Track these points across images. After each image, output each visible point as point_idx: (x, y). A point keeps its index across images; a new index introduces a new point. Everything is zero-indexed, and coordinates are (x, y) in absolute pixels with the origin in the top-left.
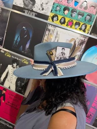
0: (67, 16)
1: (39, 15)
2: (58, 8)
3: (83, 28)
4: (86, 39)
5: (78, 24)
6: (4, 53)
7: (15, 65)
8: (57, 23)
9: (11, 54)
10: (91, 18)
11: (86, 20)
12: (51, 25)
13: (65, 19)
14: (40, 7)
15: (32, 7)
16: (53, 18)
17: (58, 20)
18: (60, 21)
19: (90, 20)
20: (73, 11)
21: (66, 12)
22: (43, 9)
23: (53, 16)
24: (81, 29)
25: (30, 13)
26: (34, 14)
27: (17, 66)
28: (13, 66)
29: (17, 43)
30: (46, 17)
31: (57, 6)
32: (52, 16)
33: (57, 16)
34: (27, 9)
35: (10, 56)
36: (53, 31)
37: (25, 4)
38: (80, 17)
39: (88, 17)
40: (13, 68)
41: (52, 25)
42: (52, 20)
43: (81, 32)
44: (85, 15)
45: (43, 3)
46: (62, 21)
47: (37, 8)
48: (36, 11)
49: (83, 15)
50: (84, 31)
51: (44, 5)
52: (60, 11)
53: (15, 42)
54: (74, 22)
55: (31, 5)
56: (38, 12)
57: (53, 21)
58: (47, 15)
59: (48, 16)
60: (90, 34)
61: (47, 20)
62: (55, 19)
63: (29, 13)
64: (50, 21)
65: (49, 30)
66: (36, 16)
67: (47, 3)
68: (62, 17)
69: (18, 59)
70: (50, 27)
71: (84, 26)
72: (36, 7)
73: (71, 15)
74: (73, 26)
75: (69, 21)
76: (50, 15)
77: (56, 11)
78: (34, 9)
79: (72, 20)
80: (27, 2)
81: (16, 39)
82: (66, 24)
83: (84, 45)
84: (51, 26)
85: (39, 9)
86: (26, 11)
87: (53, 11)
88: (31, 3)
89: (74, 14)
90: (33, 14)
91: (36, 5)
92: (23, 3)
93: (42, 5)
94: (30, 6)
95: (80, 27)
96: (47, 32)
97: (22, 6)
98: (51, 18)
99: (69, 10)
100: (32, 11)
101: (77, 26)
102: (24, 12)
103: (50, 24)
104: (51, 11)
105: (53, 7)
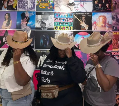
0: (61, 26)
1: (49, 29)
2: (57, 24)
3: (70, 28)
4: (73, 32)
5: (67, 27)
6: (36, 51)
7: (44, 55)
8: (58, 30)
9: (40, 51)
10: (71, 24)
11: (69, 25)
13: (61, 27)
14: (48, 25)
15: (45, 26)
17: (58, 28)
18: (59, 29)
19: (71, 25)
20: (63, 23)
21: (61, 24)
22: (50, 26)
24: (69, 29)
25: (45, 29)
26: (47, 29)
27: (45, 55)
28: (43, 56)
29: (42, 44)
30: (53, 29)
31: (56, 23)
33: (57, 27)
34: (43, 28)
35: (40, 52)
36: (58, 33)
37: (41, 26)
38: (67, 25)
39: (70, 24)
40: (43, 57)
41: (56, 31)
43: (70, 30)
44: (69, 23)
46: (60, 28)
47: (47, 26)
49: (68, 24)
50: (71, 29)
51: (50, 24)
52: (58, 25)
53: (41, 44)
54: (65, 27)
55: (44, 26)
57: (56, 29)
59: (53, 28)
60: (73, 30)
61: (53, 30)
62: (57, 28)
64: (55, 30)
65: (56, 34)
66: (48, 29)
67: (51, 23)
68: (59, 27)
69: (44, 52)
70: (56, 32)
71: (70, 27)
73: (63, 25)
74: (65, 29)
75: (63, 27)
77: (56, 25)
78: (46, 27)
79: (64, 27)
81: (41, 42)
82: (62, 29)
83: (73, 35)
86: (43, 29)
88: (44, 25)
89: (64, 24)
92: (40, 26)
93: (49, 24)
95: (68, 28)
96: (55, 35)
97: (40, 27)
99: (61, 23)
100: (46, 28)
101: (67, 28)
102: (42, 29)
103: (55, 31)
104: (54, 26)
105: (54, 24)
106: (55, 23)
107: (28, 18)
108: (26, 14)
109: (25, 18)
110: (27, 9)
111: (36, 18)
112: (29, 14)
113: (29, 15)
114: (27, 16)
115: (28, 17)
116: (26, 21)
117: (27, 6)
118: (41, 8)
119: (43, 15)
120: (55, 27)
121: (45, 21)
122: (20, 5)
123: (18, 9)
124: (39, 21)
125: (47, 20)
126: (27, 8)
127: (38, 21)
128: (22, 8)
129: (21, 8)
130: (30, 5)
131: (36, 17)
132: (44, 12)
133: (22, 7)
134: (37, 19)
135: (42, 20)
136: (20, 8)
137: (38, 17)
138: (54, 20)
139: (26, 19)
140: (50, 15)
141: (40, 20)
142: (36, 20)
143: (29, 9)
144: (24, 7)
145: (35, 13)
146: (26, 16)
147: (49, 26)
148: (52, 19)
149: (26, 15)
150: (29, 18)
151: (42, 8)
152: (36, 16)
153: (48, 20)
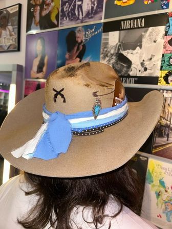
12: (165, 91)
14: (140, 67)
16: (166, 79)
22: (146, 69)
23: (166, 74)
25: (126, 81)
26: (133, 80)
30: (154, 80)
31: (170, 58)
32: (164, 75)
42: (165, 82)
45: (143, 61)
47: (135, 71)
48: (135, 75)
51: (147, 64)
56: (138, 75)
57: (167, 82)
58: (155, 76)
59: (157, 78)
61: (156, 84)
62: (171, 78)
63: (124, 81)
64: (161, 85)
66: (136, 82)
67: (151, 59)
72: (133, 69)
76: (160, 74)
77: (170, 65)
78: (131, 73)
80: (118, 67)
84: (167, 93)
85: (140, 71)
87: (164, 67)
88: (125, 65)
90: (130, 81)
91: (133, 66)
93: (142, 64)
94: (124, 71)
98: (163, 80)
103: (163, 90)
104: (160, 68)
105: (163, 61)
106: (166, 59)
107: (81, 47)
108: (78, 35)
109: (75, 46)
110: (81, 17)
111: (102, 44)
112: (84, 33)
113: (84, 37)
114: (79, 41)
115: (82, 42)
116: (77, 57)
117: (80, 7)
118: (120, 6)
119: (126, 29)
120: (166, 72)
121: (130, 51)
122: (65, 10)
123: (61, 23)
124: (109, 54)
125: (138, 48)
126: (81, 13)
127: (107, 55)
128: (69, 16)
129: (68, 19)
130: (88, 4)
131: (103, 41)
132: (130, 19)
133: (70, 14)
134: (105, 47)
135: (119, 49)
136: (66, 18)
137: (108, 39)
138: (165, 47)
139: (78, 49)
140: (150, 29)
141: (112, 52)
142: (101, 50)
143: (85, 17)
144: (75, 14)
145: (102, 28)
146: (77, 42)
147: (143, 69)
148: (155, 42)
149: (77, 39)
150: (84, 46)
151: (123, 5)
152: (104, 36)
153: (141, 47)
